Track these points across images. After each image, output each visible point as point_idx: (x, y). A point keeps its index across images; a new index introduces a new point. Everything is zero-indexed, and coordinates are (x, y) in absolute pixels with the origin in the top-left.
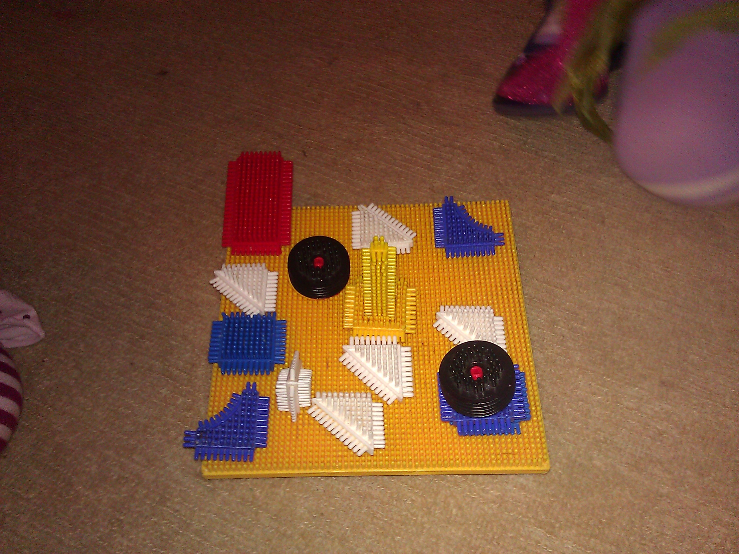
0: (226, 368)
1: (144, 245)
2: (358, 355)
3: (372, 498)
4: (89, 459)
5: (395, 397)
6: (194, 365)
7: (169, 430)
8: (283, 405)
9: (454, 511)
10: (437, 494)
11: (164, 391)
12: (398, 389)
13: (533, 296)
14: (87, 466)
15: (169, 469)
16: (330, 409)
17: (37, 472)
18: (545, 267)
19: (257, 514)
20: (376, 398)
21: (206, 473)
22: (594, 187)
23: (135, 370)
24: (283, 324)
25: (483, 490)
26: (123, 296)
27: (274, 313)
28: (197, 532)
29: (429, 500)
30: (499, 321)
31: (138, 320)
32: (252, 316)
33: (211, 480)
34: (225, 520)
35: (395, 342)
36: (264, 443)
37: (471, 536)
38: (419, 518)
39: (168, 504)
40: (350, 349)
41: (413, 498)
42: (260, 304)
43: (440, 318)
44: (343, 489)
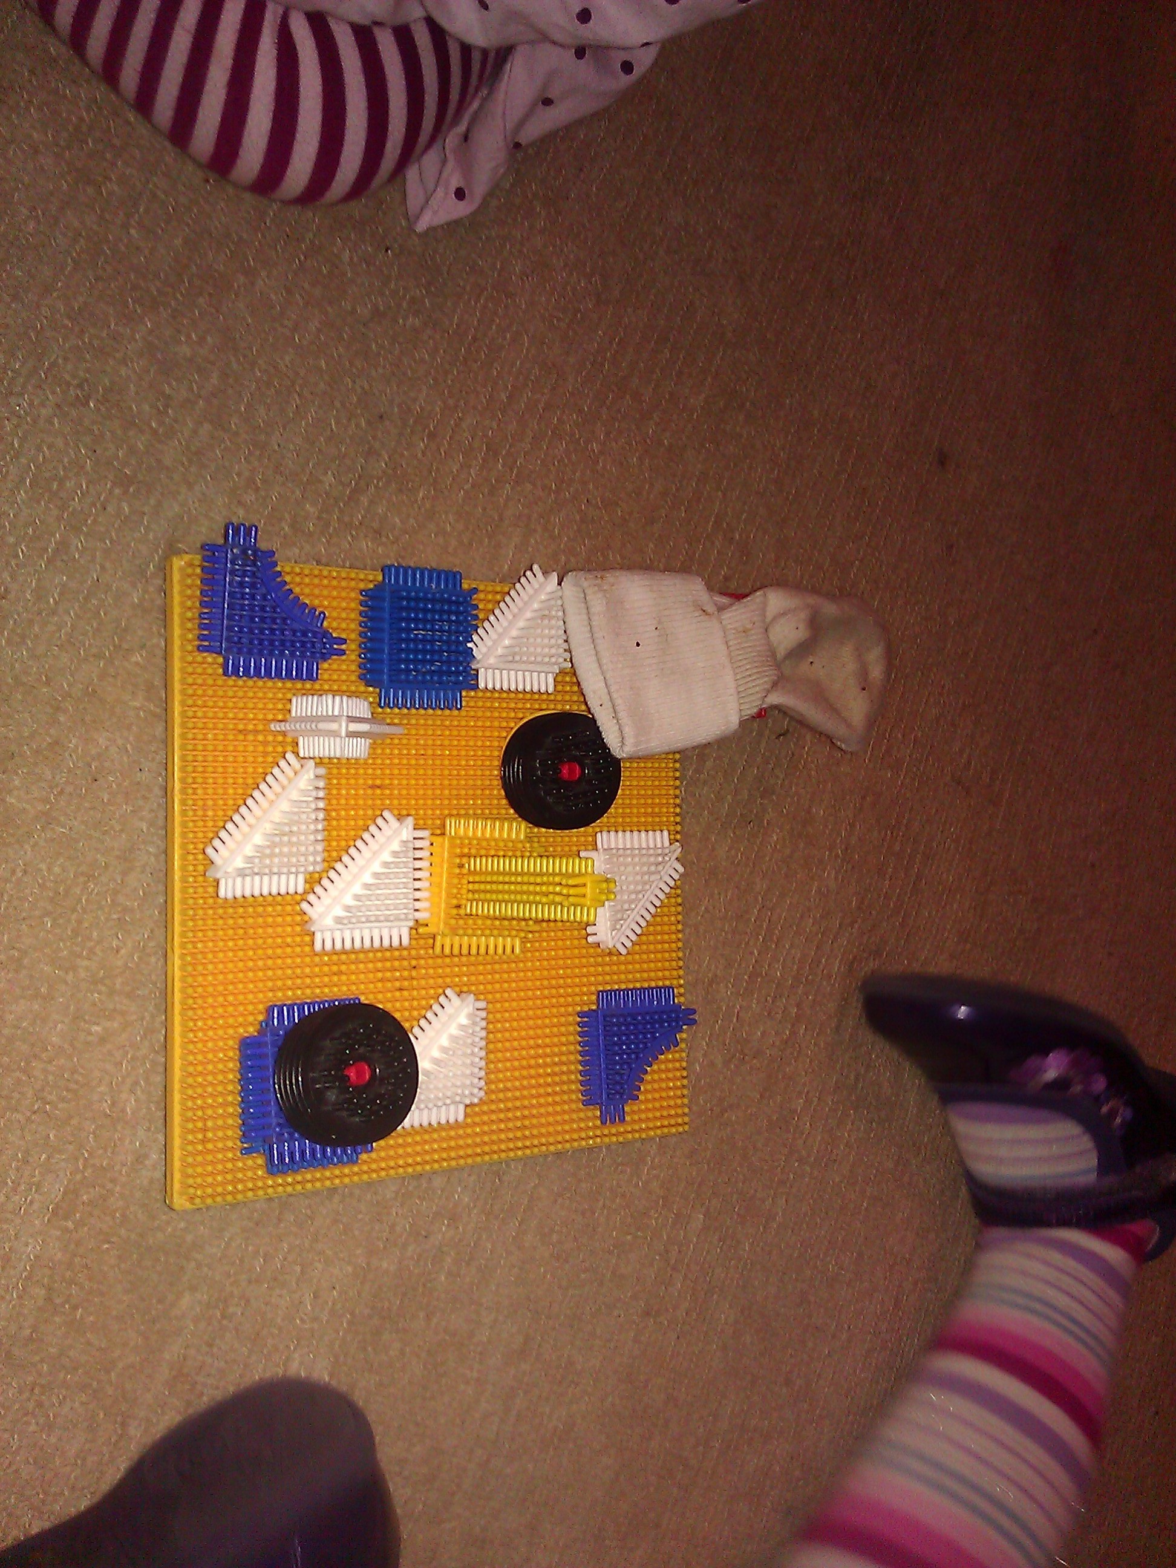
0: (372, 599)
1: (608, 434)
2: (395, 846)
3: (124, 874)
4: (202, 340)
5: (314, 916)
6: (378, 532)
7: (257, 489)
8: (303, 706)
9: (95, 1028)
10: (130, 995)
11: (329, 478)
12: (329, 921)
13: (505, 1178)
14: (189, 337)
15: (183, 489)
16: (295, 795)
17: (178, 242)
18: (560, 1200)
19: (99, 656)
20: (314, 881)
21: (178, 563)
22: (715, 1296)
23: (369, 423)
24: (452, 704)
25: (136, 1083)
26: (509, 397)
27: (476, 687)
28: (63, 546)
29: (119, 980)
30: (456, 1113)
31: (464, 425)
32: (469, 645)
33: (164, 571)
34: (87, 599)
35: (417, 915)
36: (230, 671)
37: (50, 1062)
38: (86, 963)
39: (117, 491)
40: (406, 831)
41: (123, 952)
42: (492, 661)
43: (463, 1001)
44: (142, 819)
